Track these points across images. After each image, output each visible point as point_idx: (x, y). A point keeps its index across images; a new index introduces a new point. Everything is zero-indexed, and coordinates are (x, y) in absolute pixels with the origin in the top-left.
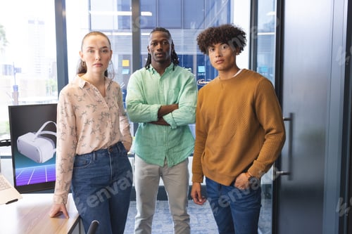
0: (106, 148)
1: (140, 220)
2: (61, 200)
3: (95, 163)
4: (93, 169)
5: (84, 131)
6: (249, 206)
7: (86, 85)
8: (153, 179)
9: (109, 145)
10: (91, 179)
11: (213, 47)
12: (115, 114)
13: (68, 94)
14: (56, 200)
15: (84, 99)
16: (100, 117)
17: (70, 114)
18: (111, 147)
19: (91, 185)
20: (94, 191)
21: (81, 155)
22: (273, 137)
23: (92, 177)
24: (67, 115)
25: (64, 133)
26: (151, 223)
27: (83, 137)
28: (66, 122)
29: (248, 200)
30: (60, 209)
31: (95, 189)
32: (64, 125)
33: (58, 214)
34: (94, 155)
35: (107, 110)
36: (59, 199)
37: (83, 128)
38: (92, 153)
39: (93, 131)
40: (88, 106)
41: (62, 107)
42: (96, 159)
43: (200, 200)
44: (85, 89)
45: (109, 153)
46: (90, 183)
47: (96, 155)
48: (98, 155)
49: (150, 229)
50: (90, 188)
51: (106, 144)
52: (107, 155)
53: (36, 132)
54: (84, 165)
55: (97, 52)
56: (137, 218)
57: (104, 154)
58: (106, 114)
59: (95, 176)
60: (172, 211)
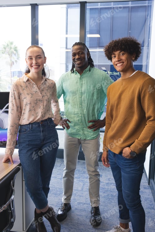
0: (39, 121)
1: (65, 171)
2: (10, 152)
3: (32, 131)
4: (30, 134)
5: (24, 110)
6: (131, 170)
7: (28, 80)
8: (75, 145)
9: (41, 120)
10: (29, 141)
11: (114, 54)
12: (46, 100)
13: (16, 85)
14: (7, 152)
15: (25, 89)
16: (36, 102)
17: (17, 97)
18: (42, 121)
19: (28, 145)
20: (30, 148)
21: (23, 125)
22: (151, 123)
23: (30, 139)
24: (15, 98)
25: (12, 110)
26: (73, 175)
27: (24, 113)
28: (14, 103)
29: (131, 166)
30: (8, 157)
31: (31, 147)
32: (13, 105)
33: (8, 161)
34: (31, 125)
35: (40, 98)
36: (8, 151)
37: (24, 108)
38: (30, 124)
39: (30, 110)
40: (28, 94)
41: (12, 93)
42: (32, 128)
43: (106, 163)
44: (27, 83)
45: (41, 125)
46: (28, 143)
47: (32, 126)
48: (33, 125)
49: (73, 178)
50: (27, 146)
51: (39, 119)
52: (39, 126)
53: (2, 109)
54: (24, 132)
55: (34, 59)
56: (64, 170)
57: (37, 125)
58: (39, 100)
59: (31, 139)
60: (87, 168)
